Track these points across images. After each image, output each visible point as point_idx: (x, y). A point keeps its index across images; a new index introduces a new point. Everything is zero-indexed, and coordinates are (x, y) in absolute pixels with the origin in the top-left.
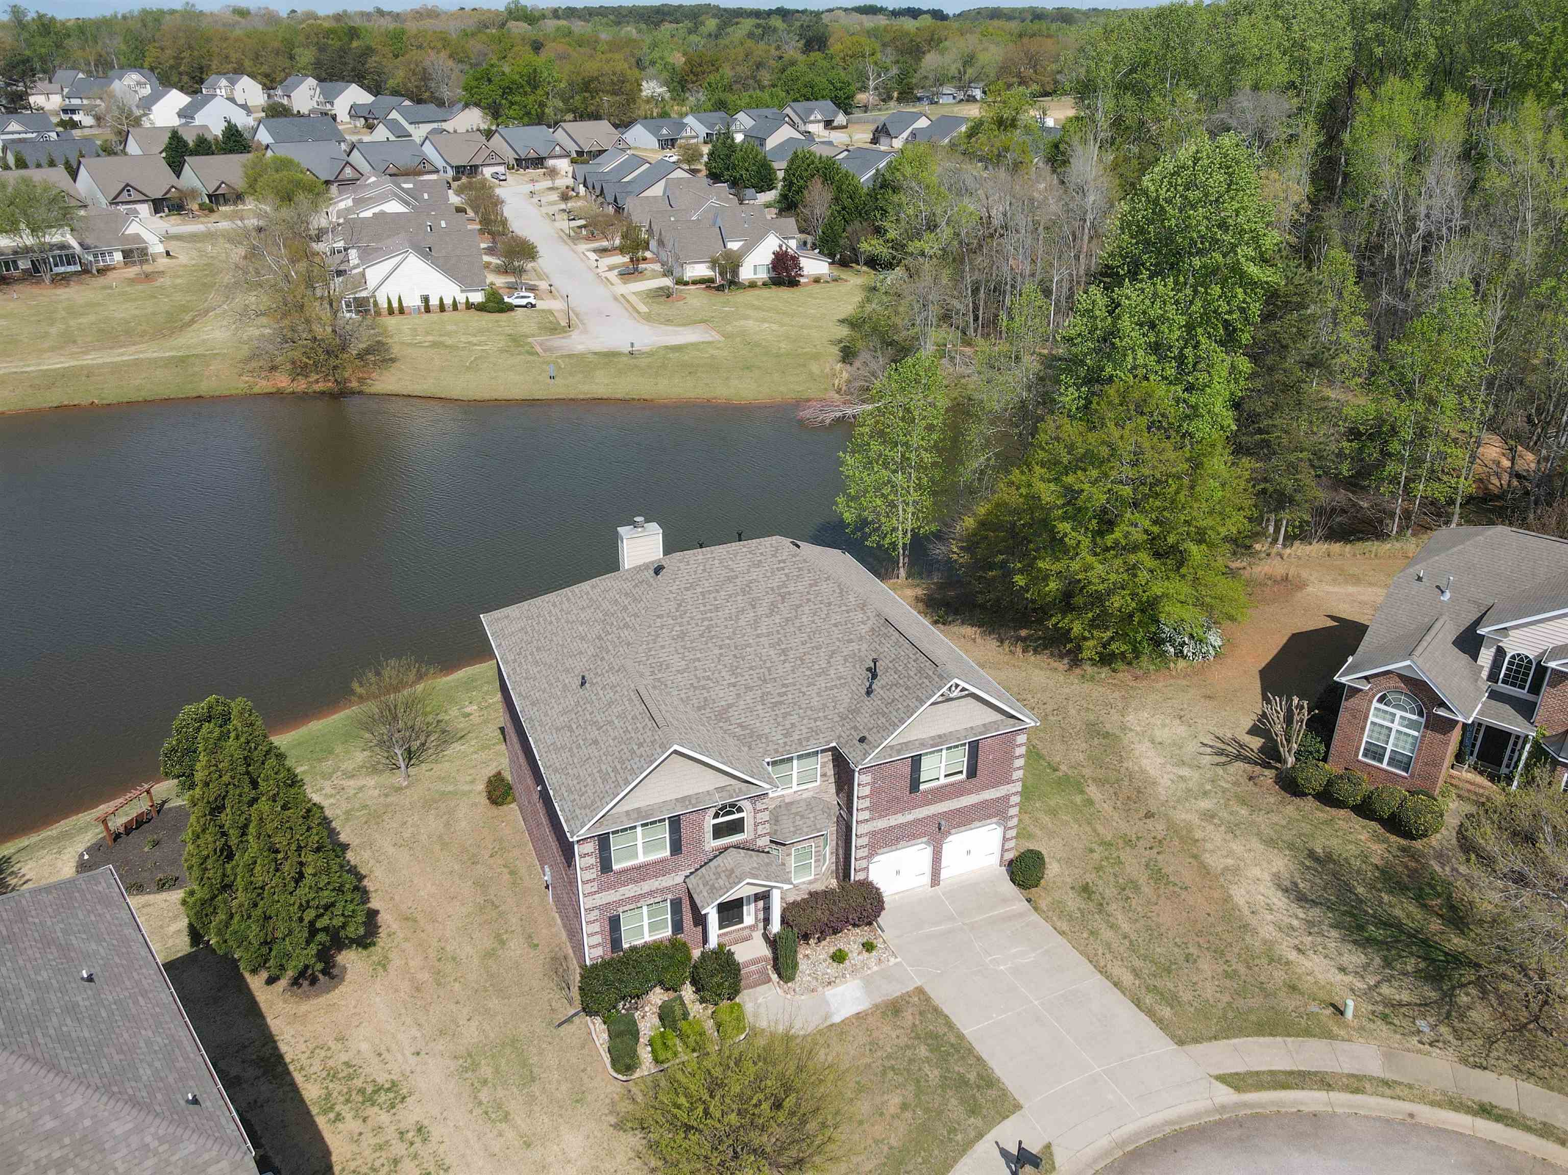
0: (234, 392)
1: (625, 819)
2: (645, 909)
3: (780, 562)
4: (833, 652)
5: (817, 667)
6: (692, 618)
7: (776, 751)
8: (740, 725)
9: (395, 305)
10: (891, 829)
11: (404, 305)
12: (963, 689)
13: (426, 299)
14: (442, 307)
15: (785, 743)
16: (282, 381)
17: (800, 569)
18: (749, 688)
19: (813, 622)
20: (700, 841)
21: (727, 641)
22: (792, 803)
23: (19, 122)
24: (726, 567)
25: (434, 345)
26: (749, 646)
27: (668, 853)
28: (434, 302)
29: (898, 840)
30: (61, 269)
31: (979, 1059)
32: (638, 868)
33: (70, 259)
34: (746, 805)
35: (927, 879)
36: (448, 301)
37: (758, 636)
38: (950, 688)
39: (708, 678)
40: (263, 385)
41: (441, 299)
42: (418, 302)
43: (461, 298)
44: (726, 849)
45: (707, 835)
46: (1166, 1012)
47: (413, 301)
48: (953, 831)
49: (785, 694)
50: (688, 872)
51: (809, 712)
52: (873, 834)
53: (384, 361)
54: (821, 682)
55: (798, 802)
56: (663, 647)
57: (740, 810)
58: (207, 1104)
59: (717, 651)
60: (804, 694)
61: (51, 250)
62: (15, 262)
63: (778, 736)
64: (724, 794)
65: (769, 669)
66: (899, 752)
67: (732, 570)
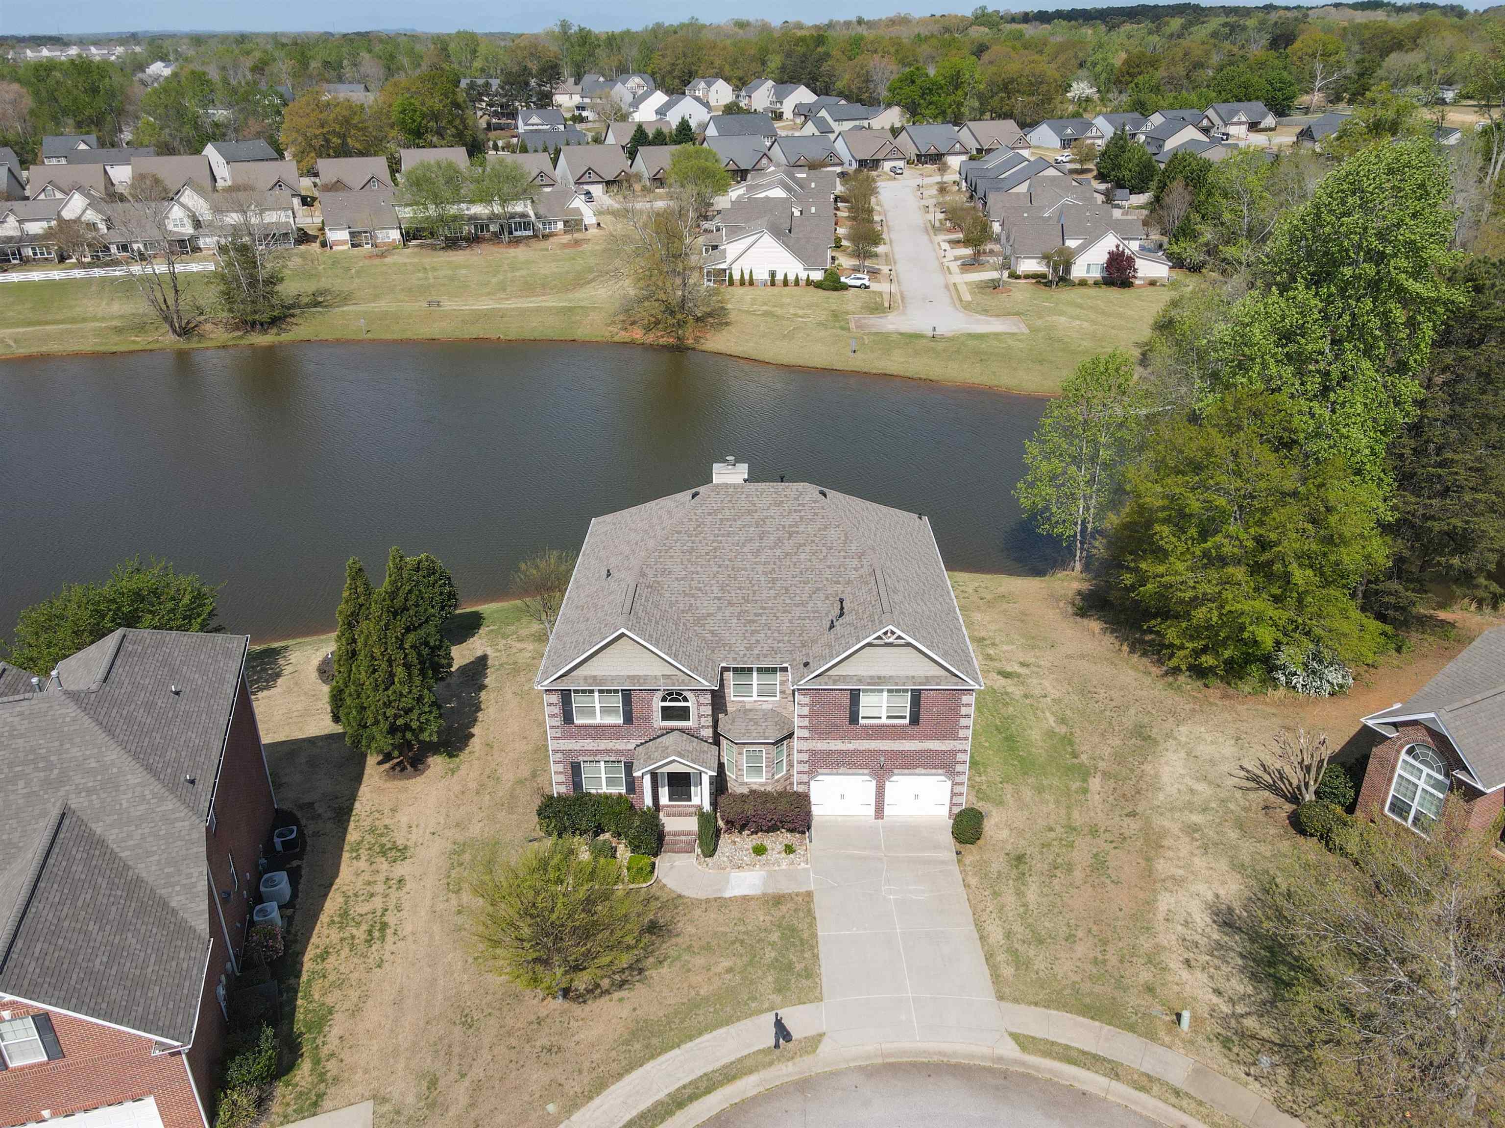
0: (598, 339)
1: (582, 682)
2: (602, 763)
3: (799, 505)
4: (818, 589)
5: (798, 598)
6: (704, 538)
7: (735, 659)
8: (712, 632)
9: (747, 277)
10: (830, 753)
11: (754, 278)
12: (899, 637)
13: (773, 274)
14: (785, 283)
15: (745, 655)
16: (637, 334)
17: (816, 514)
18: (730, 604)
19: (810, 561)
20: (649, 718)
21: (727, 562)
22: (751, 710)
23: (539, 116)
24: (750, 502)
25: (766, 314)
26: (745, 569)
27: (621, 721)
28: (780, 277)
29: (838, 765)
30: (518, 233)
31: (816, 956)
32: (596, 727)
33: (527, 226)
34: (689, 695)
35: (871, 811)
36: (791, 278)
37: (756, 563)
38: (885, 633)
39: (700, 589)
40: (622, 336)
41: (786, 275)
42: (766, 277)
43: (803, 276)
44: (673, 730)
45: (655, 714)
46: (1008, 971)
47: (761, 275)
48: (896, 771)
49: (760, 615)
50: (639, 742)
51: (776, 635)
52: (813, 753)
53: (721, 324)
54: (797, 612)
55: (757, 710)
56: (672, 557)
57: (685, 699)
58: (199, 786)
59: (715, 569)
60: (778, 618)
61: (514, 218)
62: (487, 226)
63: (741, 648)
64: (669, 681)
65: (754, 593)
66: (835, 682)
67: (755, 505)
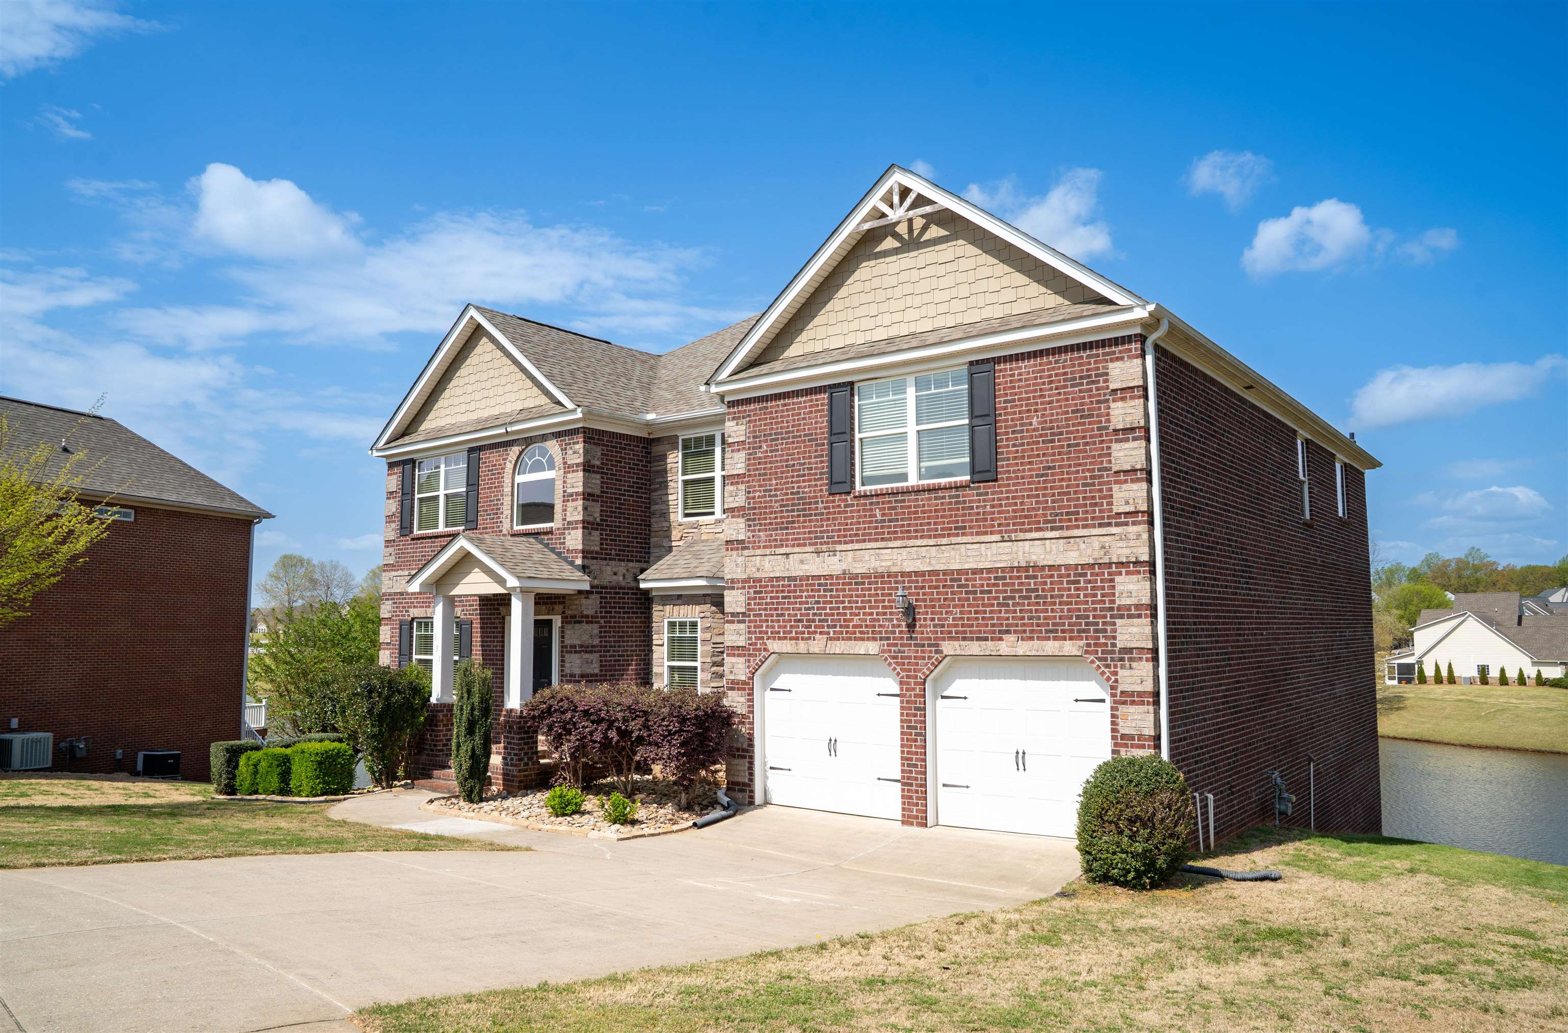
9: (1444, 673)
10: (792, 586)
11: (1456, 675)
12: (921, 201)
13: (1483, 671)
14: (1504, 680)
25: (1460, 701)
28: (1494, 673)
29: (810, 627)
34: (555, 450)
36: (1512, 674)
41: (1503, 671)
42: (1474, 673)
43: (1531, 672)
45: (504, 501)
47: (1466, 670)
48: (948, 647)
52: (755, 588)
57: (551, 464)
